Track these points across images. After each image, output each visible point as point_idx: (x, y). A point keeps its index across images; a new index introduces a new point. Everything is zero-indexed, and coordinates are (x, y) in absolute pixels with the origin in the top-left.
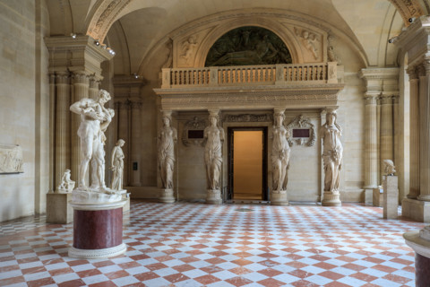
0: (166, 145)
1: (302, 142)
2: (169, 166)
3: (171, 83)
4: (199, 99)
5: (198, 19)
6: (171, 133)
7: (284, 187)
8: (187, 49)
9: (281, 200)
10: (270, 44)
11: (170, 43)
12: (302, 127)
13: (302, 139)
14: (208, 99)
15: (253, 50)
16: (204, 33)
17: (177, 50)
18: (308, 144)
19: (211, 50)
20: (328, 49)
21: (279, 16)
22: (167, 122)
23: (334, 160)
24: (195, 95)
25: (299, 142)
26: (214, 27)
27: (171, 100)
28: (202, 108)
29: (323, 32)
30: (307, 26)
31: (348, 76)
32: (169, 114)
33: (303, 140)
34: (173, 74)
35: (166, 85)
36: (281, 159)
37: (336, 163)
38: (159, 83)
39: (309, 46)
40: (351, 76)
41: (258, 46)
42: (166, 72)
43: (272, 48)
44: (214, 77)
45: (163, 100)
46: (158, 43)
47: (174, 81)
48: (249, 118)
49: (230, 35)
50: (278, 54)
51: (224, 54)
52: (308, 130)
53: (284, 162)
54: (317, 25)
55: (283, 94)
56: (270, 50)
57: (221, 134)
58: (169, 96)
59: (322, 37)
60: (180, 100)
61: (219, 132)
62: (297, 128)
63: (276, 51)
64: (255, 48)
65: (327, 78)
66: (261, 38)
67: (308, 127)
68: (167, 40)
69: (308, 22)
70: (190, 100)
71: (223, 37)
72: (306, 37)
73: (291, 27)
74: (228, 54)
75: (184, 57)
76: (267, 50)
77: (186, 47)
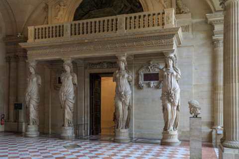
0: (29, 89)
1: (152, 85)
2: (32, 106)
3: (35, 38)
4: (55, 50)
6: (35, 79)
7: (127, 125)
8: (59, 11)
9: (121, 138)
11: (46, 8)
12: (151, 72)
13: (152, 82)
14: (62, 50)
15: (111, 7)
17: (51, 13)
18: (157, 87)
22: (32, 70)
23: (170, 101)
27: (34, 52)
28: (57, 57)
31: (196, 23)
34: (37, 31)
35: (31, 39)
36: (121, 100)
37: (173, 104)
38: (25, 39)
40: (200, 22)
42: (31, 29)
43: (127, 4)
45: (29, 53)
47: (37, 36)
48: (106, 65)
50: (132, 9)
52: (158, 74)
53: (124, 103)
55: (123, 41)
56: (125, 5)
58: (33, 49)
60: (41, 51)
62: (147, 72)
63: (130, 6)
65: (163, 24)
67: (157, 71)
74: (90, 12)
75: (56, 17)
76: (123, 6)
77: (58, 10)
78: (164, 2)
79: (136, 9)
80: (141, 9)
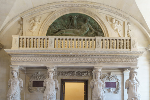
1: (111, 91)
3: (20, 46)
4: (40, 58)
5: (41, 5)
6: (18, 83)
8: (34, 25)
10: (90, 25)
11: (21, 21)
12: (111, 81)
14: (47, 59)
15: (79, 29)
16: (46, 15)
17: (26, 26)
18: (116, 92)
19: (50, 27)
20: (128, 31)
21: (96, 7)
22: (16, 75)
24: (37, 55)
25: (109, 91)
26: (53, 12)
27: (19, 58)
28: (42, 65)
29: (124, 20)
30: (114, 15)
32: (17, 69)
33: (112, 89)
34: (21, 40)
35: (15, 47)
38: (10, 47)
39: (115, 28)
41: (83, 27)
42: (15, 38)
44: (51, 43)
45: (12, 59)
46: (12, 20)
47: (21, 45)
48: (76, 74)
49: (63, 18)
50: (95, 33)
51: (59, 30)
52: (115, 83)
54: (120, 15)
56: (90, 29)
57: (56, 84)
59: (124, 23)
61: (54, 83)
62: (108, 81)
63: (94, 31)
64: (80, 28)
66: (85, 21)
67: (115, 81)
68: (19, 18)
69: (115, 13)
70: (33, 58)
71: (58, 19)
72: (114, 22)
73: (104, 16)
74: (62, 30)
75: (31, 30)
76: (88, 29)
77: (32, 24)
78: (120, 31)
79: (99, 33)
80: (102, 34)
